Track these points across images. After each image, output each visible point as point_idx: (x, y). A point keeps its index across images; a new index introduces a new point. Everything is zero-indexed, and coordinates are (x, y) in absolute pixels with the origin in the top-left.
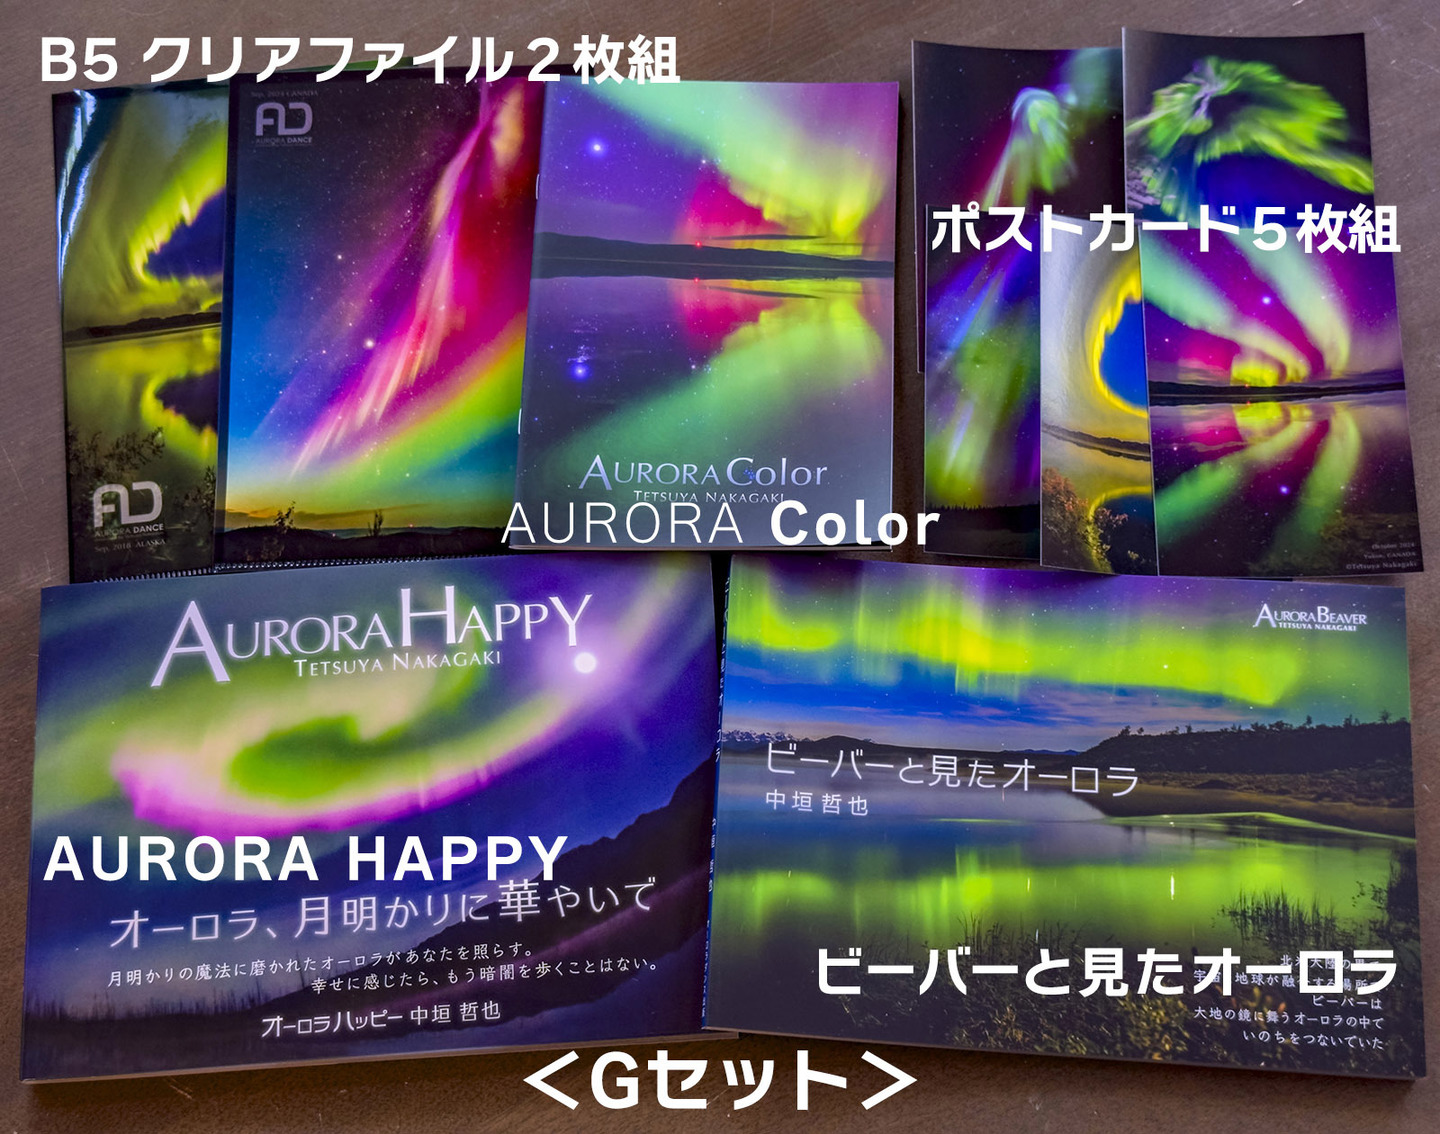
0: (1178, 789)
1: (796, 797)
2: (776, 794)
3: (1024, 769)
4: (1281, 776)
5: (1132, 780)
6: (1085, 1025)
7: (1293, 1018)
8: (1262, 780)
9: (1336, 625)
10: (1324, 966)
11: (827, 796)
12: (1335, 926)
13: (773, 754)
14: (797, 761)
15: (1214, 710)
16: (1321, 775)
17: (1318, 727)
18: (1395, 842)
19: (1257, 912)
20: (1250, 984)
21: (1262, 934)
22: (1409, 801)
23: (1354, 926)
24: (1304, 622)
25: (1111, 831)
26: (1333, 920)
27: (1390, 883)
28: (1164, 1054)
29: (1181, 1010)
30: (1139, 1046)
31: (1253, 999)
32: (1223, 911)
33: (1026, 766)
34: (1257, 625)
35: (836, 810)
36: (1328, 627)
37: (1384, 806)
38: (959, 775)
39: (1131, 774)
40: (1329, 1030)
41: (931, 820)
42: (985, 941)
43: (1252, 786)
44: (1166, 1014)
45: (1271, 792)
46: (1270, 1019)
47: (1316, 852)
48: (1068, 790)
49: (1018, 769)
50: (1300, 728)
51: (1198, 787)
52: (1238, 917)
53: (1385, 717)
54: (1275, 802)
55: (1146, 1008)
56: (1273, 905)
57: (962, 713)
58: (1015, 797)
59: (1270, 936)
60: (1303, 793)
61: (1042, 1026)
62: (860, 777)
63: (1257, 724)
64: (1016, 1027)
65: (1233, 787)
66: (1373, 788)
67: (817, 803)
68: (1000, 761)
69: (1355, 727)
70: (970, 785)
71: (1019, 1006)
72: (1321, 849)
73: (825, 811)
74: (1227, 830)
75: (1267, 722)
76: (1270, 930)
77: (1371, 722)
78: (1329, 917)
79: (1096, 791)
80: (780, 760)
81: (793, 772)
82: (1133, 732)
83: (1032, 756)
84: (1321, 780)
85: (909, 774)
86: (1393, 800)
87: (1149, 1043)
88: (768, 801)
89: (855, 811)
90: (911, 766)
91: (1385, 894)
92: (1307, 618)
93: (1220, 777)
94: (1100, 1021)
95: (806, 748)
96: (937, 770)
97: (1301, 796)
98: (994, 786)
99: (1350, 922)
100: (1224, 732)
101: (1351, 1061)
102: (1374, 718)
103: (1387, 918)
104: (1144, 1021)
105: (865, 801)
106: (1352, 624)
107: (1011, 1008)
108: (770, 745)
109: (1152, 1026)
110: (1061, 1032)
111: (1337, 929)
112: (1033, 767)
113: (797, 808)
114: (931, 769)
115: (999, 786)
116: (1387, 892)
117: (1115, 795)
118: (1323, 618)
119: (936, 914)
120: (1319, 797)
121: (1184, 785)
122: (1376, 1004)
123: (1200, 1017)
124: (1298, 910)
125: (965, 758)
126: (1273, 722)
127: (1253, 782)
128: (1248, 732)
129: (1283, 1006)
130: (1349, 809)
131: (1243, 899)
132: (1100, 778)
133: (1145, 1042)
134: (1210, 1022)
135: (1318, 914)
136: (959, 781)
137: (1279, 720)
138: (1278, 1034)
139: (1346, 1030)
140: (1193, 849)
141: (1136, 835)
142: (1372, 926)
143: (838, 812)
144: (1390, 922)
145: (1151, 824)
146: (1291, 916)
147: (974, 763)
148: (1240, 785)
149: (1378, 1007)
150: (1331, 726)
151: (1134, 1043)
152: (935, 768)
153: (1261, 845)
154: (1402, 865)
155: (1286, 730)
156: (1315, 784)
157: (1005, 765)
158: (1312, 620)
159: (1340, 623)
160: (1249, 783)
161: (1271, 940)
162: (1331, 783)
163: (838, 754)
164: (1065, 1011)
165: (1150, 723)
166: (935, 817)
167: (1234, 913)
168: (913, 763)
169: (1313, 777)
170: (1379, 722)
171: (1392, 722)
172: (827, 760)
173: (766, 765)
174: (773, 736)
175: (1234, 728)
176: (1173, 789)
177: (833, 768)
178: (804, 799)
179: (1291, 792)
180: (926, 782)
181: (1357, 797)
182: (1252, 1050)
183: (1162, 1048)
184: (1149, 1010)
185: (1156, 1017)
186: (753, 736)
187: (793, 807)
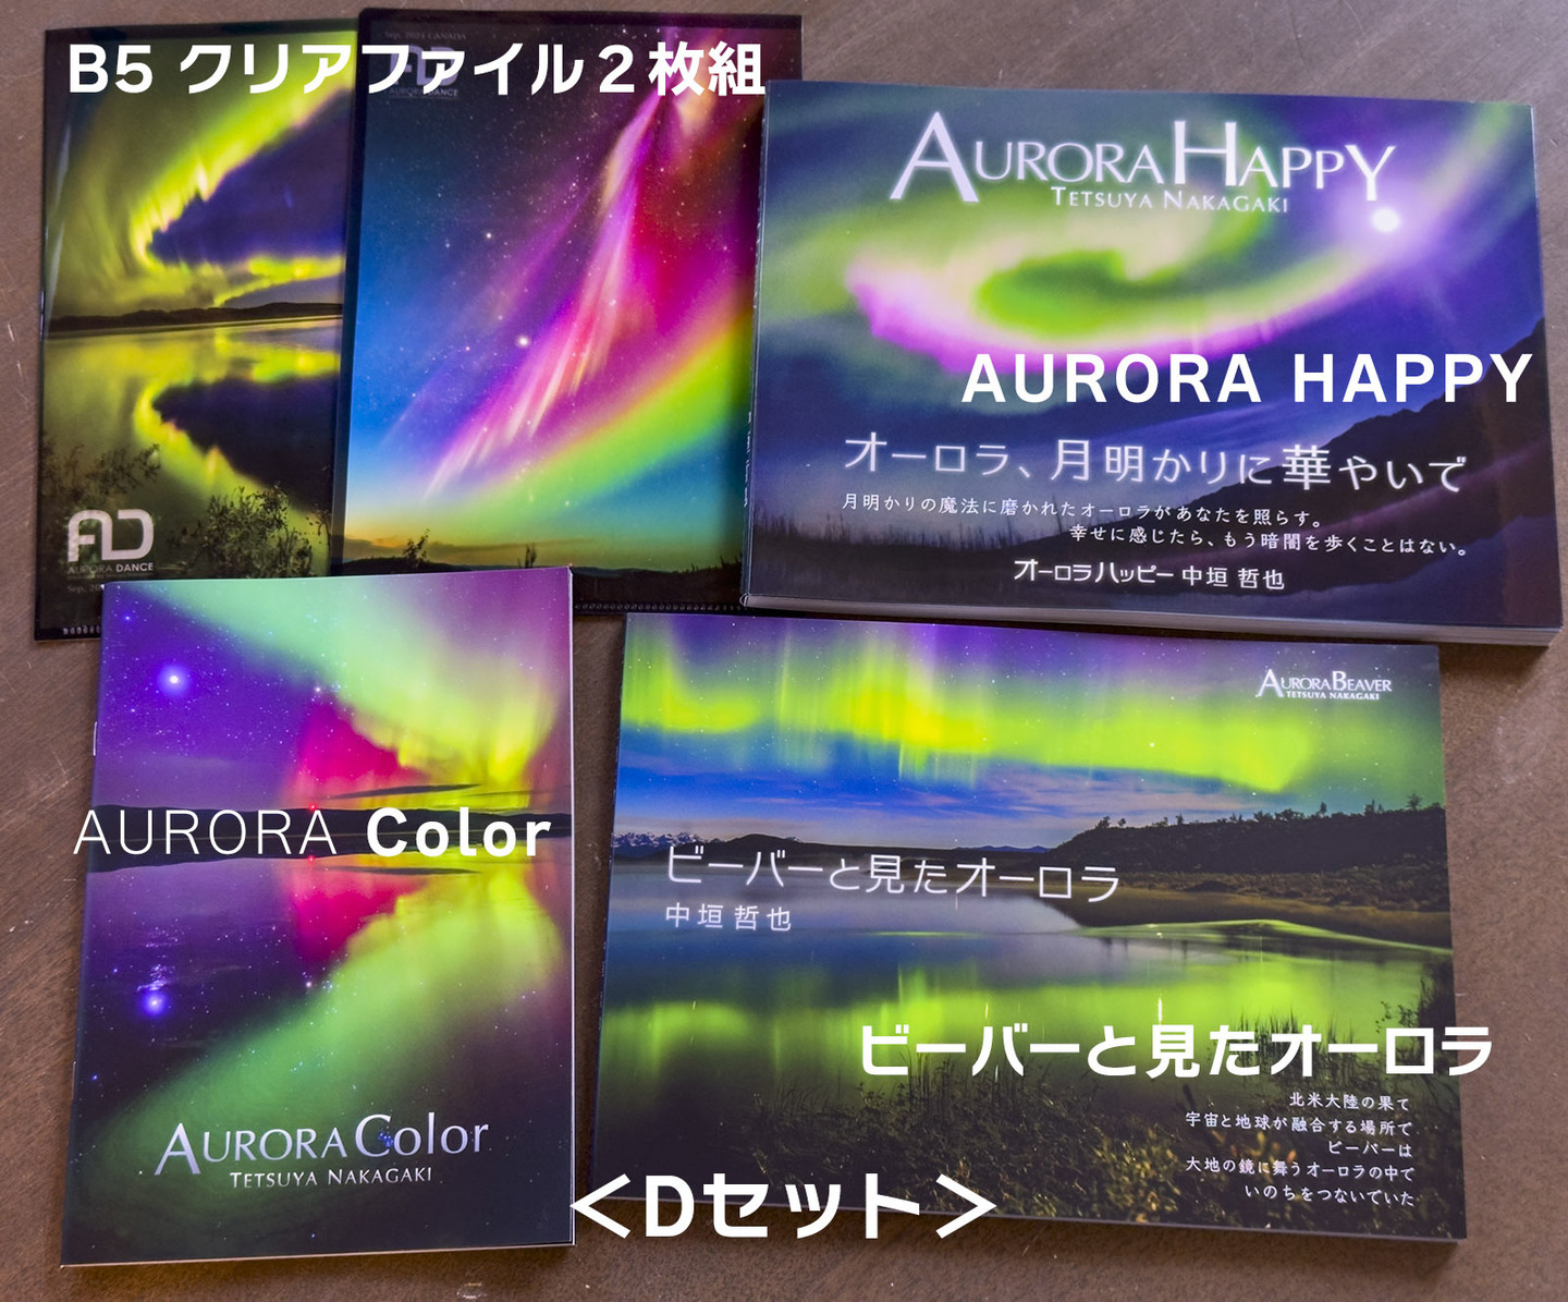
0: (1167, 893)
1: (703, 911)
2: (678, 908)
3: (981, 870)
4: (1290, 877)
5: (1112, 883)
6: (1055, 1181)
7: (1304, 1169)
8: (1267, 881)
9: (1355, 693)
10: (1342, 1106)
11: (741, 909)
13: (675, 860)
14: (704, 867)
15: (1210, 796)
16: (1338, 874)
17: (1334, 815)
18: (1428, 953)
19: (1261, 1040)
20: (1253, 1130)
22: (1444, 904)
24: (1316, 690)
25: (1085, 944)
27: (1422, 1003)
28: (1150, 1215)
29: (1171, 1160)
30: (1119, 1205)
31: (1256, 1146)
33: (984, 867)
34: (1260, 694)
35: (752, 925)
36: (1346, 696)
37: (1414, 910)
38: (902, 879)
39: (1110, 875)
42: (934, 1082)
43: (1255, 888)
44: (1152, 1166)
45: (1279, 896)
46: (1277, 1171)
47: (1332, 968)
48: (1035, 895)
49: (973, 871)
50: (1313, 816)
51: (1191, 891)
53: (1414, 802)
54: (1283, 907)
55: (1128, 1160)
57: (908, 803)
58: (972, 905)
60: (1316, 895)
61: (1002, 1184)
62: (782, 884)
63: (1260, 813)
65: (1233, 889)
66: (1400, 890)
67: (728, 918)
68: (952, 861)
69: (1378, 815)
70: (916, 890)
71: (973, 1159)
72: (1338, 964)
73: (738, 927)
74: (1224, 941)
75: (1273, 811)
77: (1398, 809)
79: (1069, 896)
80: (683, 867)
81: (699, 881)
82: (1113, 824)
83: (991, 854)
84: (1338, 880)
85: (840, 879)
86: (1424, 903)
87: (1131, 1201)
88: (668, 917)
89: (776, 926)
90: (844, 869)
91: (1415, 1017)
92: (1320, 685)
93: (1218, 879)
94: (1071, 1176)
95: (716, 850)
96: (876, 873)
97: (1315, 899)
98: (945, 891)
100: (1222, 823)
101: (1375, 1221)
102: (1402, 805)
104: (1126, 1174)
105: (788, 913)
106: (1373, 691)
107: (964, 1162)
108: (672, 848)
109: (1135, 1180)
110: (1026, 1190)
112: (993, 867)
113: (703, 925)
114: (869, 872)
115: (952, 891)
116: (1417, 1015)
117: (1091, 900)
118: (1340, 685)
120: (1336, 901)
121: (1173, 888)
122: (1405, 1151)
123: (1194, 1171)
125: (910, 858)
126: (1280, 810)
127: (1256, 884)
128: (1250, 823)
129: (1292, 1155)
130: (1371, 914)
132: (1073, 880)
133: (1127, 1201)
134: (1204, 1174)
136: (903, 886)
137: (1287, 808)
138: (1287, 1190)
139: (1369, 1183)
140: (1184, 965)
141: (1117, 948)
143: (754, 928)
147: (920, 863)
148: (1241, 887)
149: (1408, 1155)
150: (1349, 815)
151: (1114, 1202)
152: (873, 870)
153: (1265, 960)
154: (1436, 982)
155: (1296, 819)
156: (1331, 885)
157: (959, 866)
158: (1326, 687)
159: (1360, 690)
160: (1252, 885)
162: (1349, 883)
163: (756, 857)
164: (1030, 1165)
165: (1134, 813)
168: (847, 865)
169: (1328, 877)
170: (1407, 809)
171: (1422, 808)
172: (741, 866)
173: (666, 872)
174: (675, 838)
175: (1233, 818)
176: (1161, 893)
177: (749, 874)
178: (713, 914)
179: (1302, 896)
180: (863, 888)
181: (1380, 900)
182: (1255, 1210)
183: (1148, 1209)
184: (1132, 1161)
185: (1140, 1170)
186: (652, 839)
187: (699, 923)
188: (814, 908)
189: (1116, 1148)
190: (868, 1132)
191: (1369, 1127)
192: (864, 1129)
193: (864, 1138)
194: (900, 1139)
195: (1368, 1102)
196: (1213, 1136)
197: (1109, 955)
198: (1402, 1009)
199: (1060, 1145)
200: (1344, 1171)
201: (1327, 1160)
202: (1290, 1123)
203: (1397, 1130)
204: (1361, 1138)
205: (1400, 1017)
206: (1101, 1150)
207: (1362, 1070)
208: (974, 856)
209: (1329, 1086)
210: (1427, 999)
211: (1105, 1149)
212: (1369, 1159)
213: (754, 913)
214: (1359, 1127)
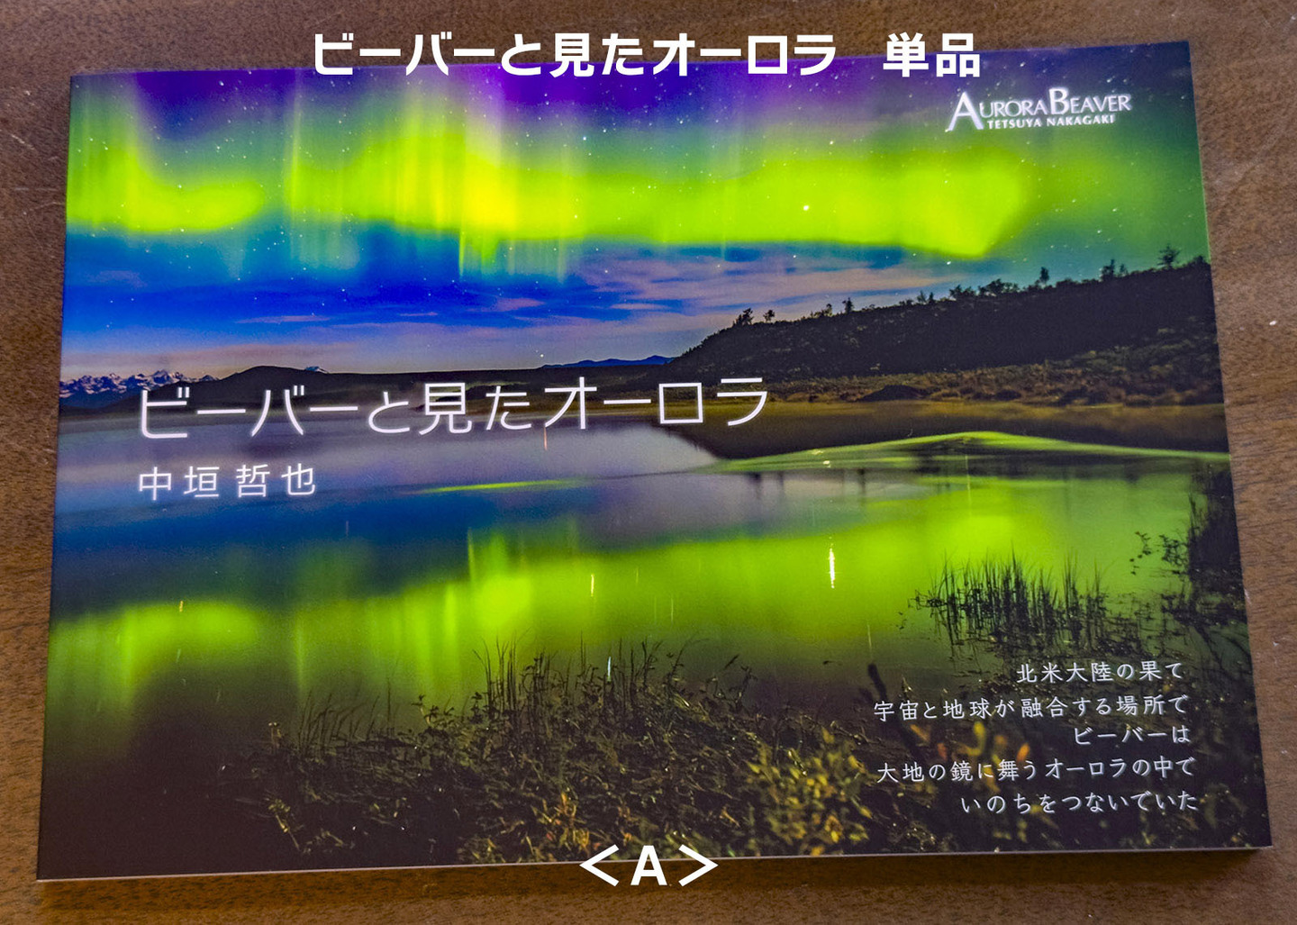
0: (834, 406)
1: (191, 476)
2: (155, 474)
3: (578, 394)
4: (1004, 370)
5: (759, 397)
6: (695, 811)
7: (1042, 770)
8: (971, 380)
9: (1082, 115)
10: (1089, 678)
11: (244, 469)
12: (1104, 609)
13: (150, 410)
14: (191, 415)
16: (1068, 362)
17: (1059, 284)
18: (1197, 462)
19: (974, 596)
20: (967, 719)
21: (984, 632)
22: (1217, 393)
23: (1136, 608)
24: (1028, 116)
26: (1099, 600)
27: (1192, 530)
28: (831, 848)
29: (857, 770)
30: (787, 838)
31: (973, 742)
32: (918, 599)
33: (582, 388)
34: (951, 127)
35: (260, 490)
36: (1069, 121)
37: (1174, 403)
38: (469, 414)
39: (756, 387)
40: (1104, 785)
41: (426, 491)
42: (522, 686)
43: (955, 390)
44: (831, 780)
45: (988, 398)
46: (1004, 774)
48: (653, 422)
49: (566, 395)
50: (1030, 288)
51: (868, 399)
52: (943, 608)
53: (1169, 259)
54: (995, 415)
55: (796, 774)
56: (1000, 584)
59: (997, 633)
60: (1039, 394)
61: (622, 821)
62: (301, 432)
63: (958, 288)
64: (578, 826)
65: (925, 394)
66: (1154, 377)
67: (227, 483)
68: (538, 383)
69: (1120, 279)
70: (489, 427)
71: (581, 790)
72: (1074, 485)
73: (241, 494)
75: (975, 284)
76: (997, 626)
77: (1147, 268)
78: (1094, 595)
79: (700, 420)
80: (162, 417)
81: (184, 435)
82: (757, 317)
83: (593, 372)
84: (1068, 371)
85: (383, 418)
86: (1189, 392)
87: (803, 832)
88: (142, 487)
89: (294, 488)
90: (387, 405)
91: (1185, 549)
92: (1033, 108)
93: (904, 380)
94: (720, 801)
95: (206, 391)
96: (433, 408)
97: (1037, 400)
98: (529, 426)
99: (1129, 599)
100: (906, 305)
101: (1144, 834)
103: (1189, 588)
104: (793, 795)
105: (310, 470)
106: (1106, 111)
107: (569, 794)
108: (145, 394)
109: (807, 802)
110: (654, 827)
111: (1108, 614)
112: (594, 389)
113: (193, 494)
114: (422, 408)
115: (538, 424)
116: (1188, 546)
117: (730, 423)
118: (1060, 106)
119: (437, 648)
120: (1067, 399)
121: (843, 398)
122: (1180, 735)
123: (888, 782)
124: (1041, 588)
125: (478, 384)
126: (986, 282)
127: (957, 385)
128: (946, 302)
129: (1024, 751)
130: (1116, 413)
131: (949, 578)
132: (705, 397)
133: (796, 831)
134: (903, 787)
135: (1075, 593)
136: (470, 423)
137: (995, 278)
138: (1019, 799)
139: (1132, 782)
140: (863, 501)
141: (769, 486)
142: (1166, 603)
143: (264, 494)
144: (1195, 596)
145: (794, 466)
146: (1031, 598)
147: (493, 389)
148: (937, 390)
149: (1185, 739)
150: (1080, 281)
151: (779, 834)
152: (428, 404)
153: (973, 486)
154: (1210, 499)
155: (1007, 293)
156: (1059, 378)
157: (547, 390)
158: (1040, 111)
159: (1087, 112)
160: (951, 385)
161: (1000, 642)
162: (1084, 374)
163: (262, 398)
164: (660, 791)
166: (429, 486)
167: (935, 602)
168: (392, 399)
169: (1055, 367)
170: (1160, 267)
171: (1180, 265)
172: (243, 411)
173: (137, 426)
174: (149, 379)
175: (922, 298)
176: (825, 406)
177: (254, 421)
178: (205, 478)
179: (1019, 396)
180: (415, 429)
181: (1129, 393)
182: (977, 829)
183: (826, 840)
184: (801, 776)
185: (813, 788)
186: (115, 382)
187: (186, 493)
188: (350, 462)
189: (779, 759)
190: (432, 760)
191: (1128, 705)
192: (426, 760)
193: (428, 771)
194: (477, 770)
195: (1125, 671)
196: (912, 733)
197: (759, 496)
198: (1165, 539)
199: (702, 760)
200: (1097, 769)
201: (1072, 754)
202: (1018, 708)
203: (1168, 706)
204: (1117, 721)
205: (1163, 552)
206: (758, 763)
207: (1114, 627)
208: (567, 375)
209: (1070, 652)
210: (1199, 524)
211: (764, 761)
212: (1133, 751)
213: (263, 474)
214: (1115, 707)
